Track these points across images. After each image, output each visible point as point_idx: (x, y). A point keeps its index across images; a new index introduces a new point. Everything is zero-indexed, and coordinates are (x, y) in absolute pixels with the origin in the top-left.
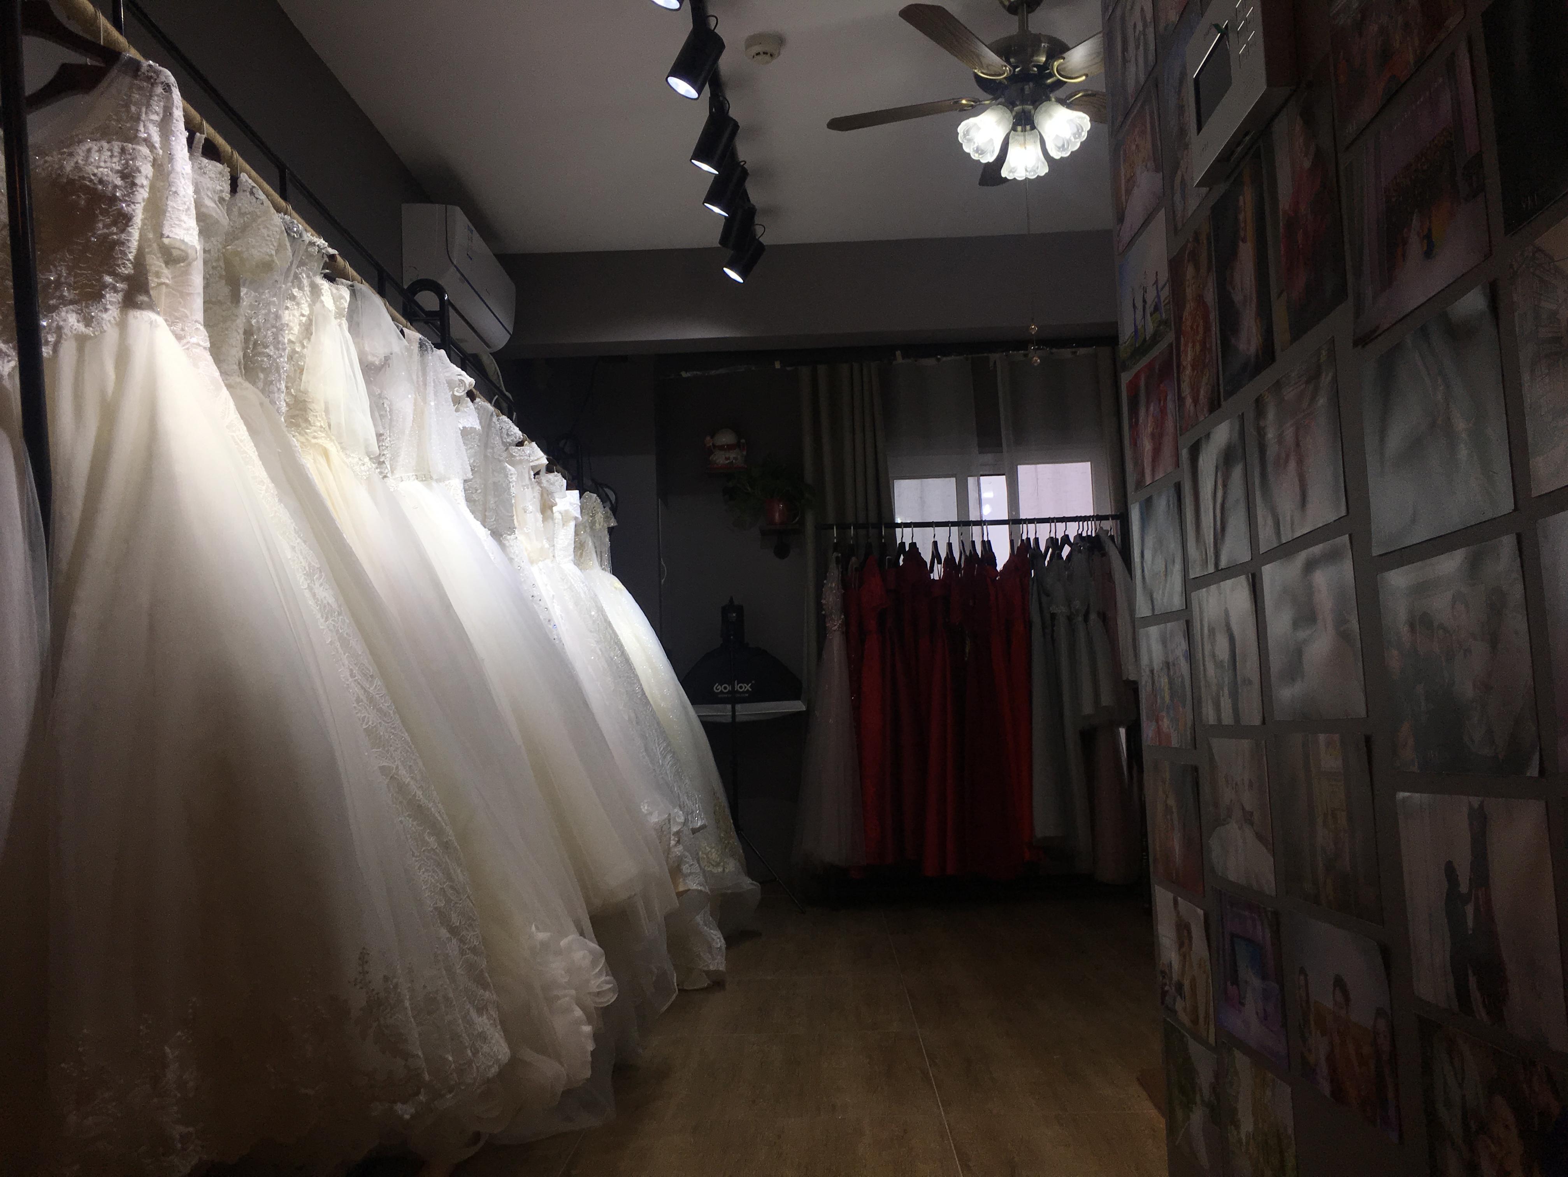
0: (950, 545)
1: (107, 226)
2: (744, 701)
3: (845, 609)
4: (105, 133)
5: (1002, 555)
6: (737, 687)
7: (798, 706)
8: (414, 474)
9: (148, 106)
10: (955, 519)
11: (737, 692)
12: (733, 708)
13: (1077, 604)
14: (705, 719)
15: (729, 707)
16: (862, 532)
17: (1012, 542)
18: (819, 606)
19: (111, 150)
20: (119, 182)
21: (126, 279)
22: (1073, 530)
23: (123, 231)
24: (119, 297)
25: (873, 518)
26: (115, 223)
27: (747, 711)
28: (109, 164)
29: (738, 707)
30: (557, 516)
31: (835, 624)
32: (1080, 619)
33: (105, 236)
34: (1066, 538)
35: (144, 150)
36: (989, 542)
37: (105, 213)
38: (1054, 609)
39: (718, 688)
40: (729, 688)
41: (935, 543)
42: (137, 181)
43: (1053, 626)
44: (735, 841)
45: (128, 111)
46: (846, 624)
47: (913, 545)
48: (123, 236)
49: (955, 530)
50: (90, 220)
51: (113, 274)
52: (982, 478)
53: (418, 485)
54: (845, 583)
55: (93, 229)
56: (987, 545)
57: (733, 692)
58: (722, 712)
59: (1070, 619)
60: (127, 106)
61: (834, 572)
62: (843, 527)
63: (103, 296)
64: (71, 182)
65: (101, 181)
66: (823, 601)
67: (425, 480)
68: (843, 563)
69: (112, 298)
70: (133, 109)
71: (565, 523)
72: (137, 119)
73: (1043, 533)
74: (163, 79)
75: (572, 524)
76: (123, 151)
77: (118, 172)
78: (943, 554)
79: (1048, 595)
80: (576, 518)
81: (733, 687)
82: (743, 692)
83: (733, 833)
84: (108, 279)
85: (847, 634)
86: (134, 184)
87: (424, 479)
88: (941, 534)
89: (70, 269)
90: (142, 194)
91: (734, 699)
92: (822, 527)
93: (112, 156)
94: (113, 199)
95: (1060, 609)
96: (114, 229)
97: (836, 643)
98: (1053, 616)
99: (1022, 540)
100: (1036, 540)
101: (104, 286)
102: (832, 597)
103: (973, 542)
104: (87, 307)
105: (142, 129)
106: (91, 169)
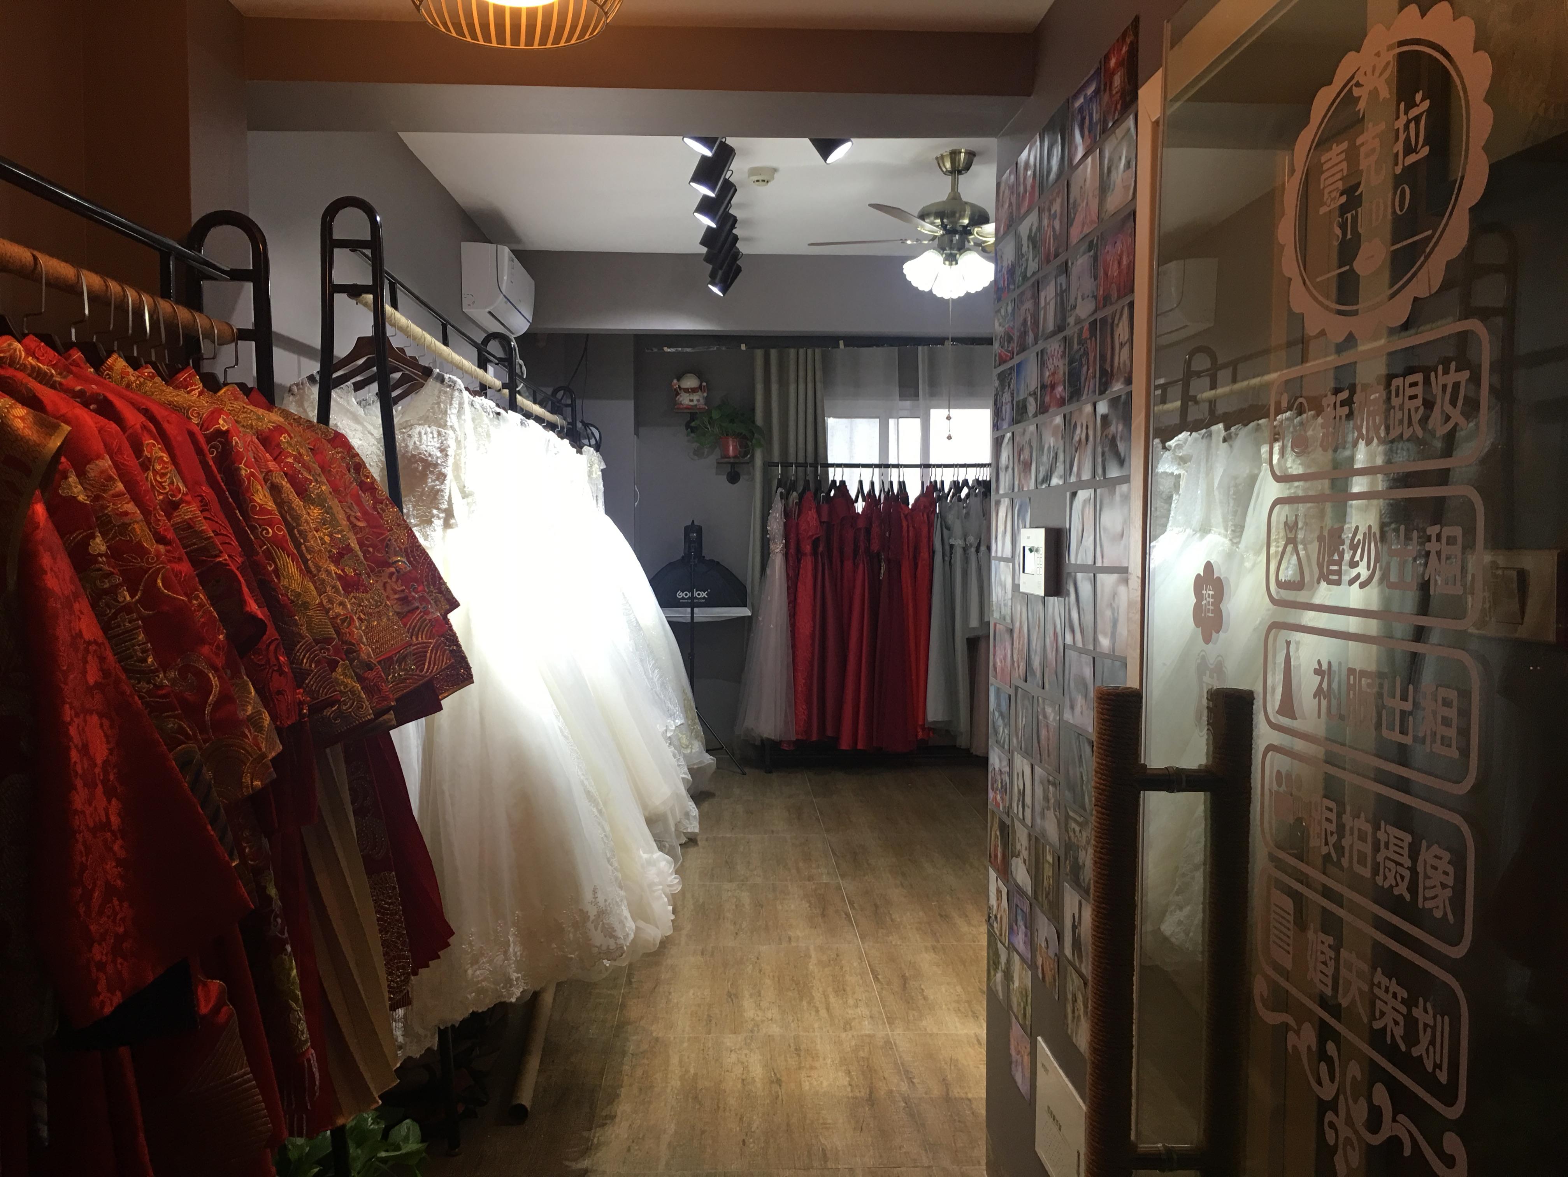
0: (872, 484)
1: (433, 481)
2: (700, 605)
3: (786, 536)
4: (426, 420)
5: (914, 492)
6: (696, 594)
7: (746, 612)
9: (451, 404)
10: (877, 462)
11: (696, 598)
12: (692, 613)
13: (971, 539)
14: (671, 619)
15: (689, 610)
16: (801, 469)
17: (923, 483)
18: (764, 531)
19: (432, 433)
20: (439, 454)
21: (445, 511)
22: (971, 475)
23: (442, 483)
24: (442, 521)
25: (810, 460)
26: (438, 479)
27: (703, 614)
28: (433, 444)
29: (696, 610)
31: (777, 548)
32: (973, 550)
33: (433, 487)
34: (966, 482)
35: (450, 432)
36: (904, 482)
37: (432, 472)
38: (952, 541)
39: (680, 595)
40: (689, 595)
41: (861, 482)
42: (449, 453)
43: (951, 553)
44: (699, 727)
45: (439, 407)
46: (787, 546)
47: (843, 483)
48: (443, 487)
49: (877, 470)
50: (424, 477)
51: (438, 509)
52: (900, 420)
54: (787, 514)
55: (426, 483)
56: (902, 485)
57: (692, 598)
58: (683, 615)
59: (965, 549)
60: (438, 403)
61: (778, 506)
62: (786, 465)
63: (432, 522)
64: (413, 456)
65: (430, 455)
66: (768, 528)
68: (785, 497)
69: (438, 523)
70: (442, 406)
72: (445, 413)
73: (947, 477)
74: (457, 387)
76: (439, 434)
77: (439, 448)
78: (866, 488)
79: (948, 529)
81: (693, 594)
82: (701, 598)
83: (697, 721)
84: (435, 512)
85: (786, 555)
86: (447, 455)
88: (867, 475)
89: (414, 507)
90: (451, 461)
91: (693, 604)
92: (769, 465)
93: (433, 437)
94: (436, 465)
95: (958, 542)
96: (437, 483)
97: (777, 561)
98: (952, 546)
99: (931, 482)
100: (942, 482)
101: (433, 516)
102: (776, 524)
103: (891, 483)
104: (424, 528)
105: (448, 419)
106: (423, 447)
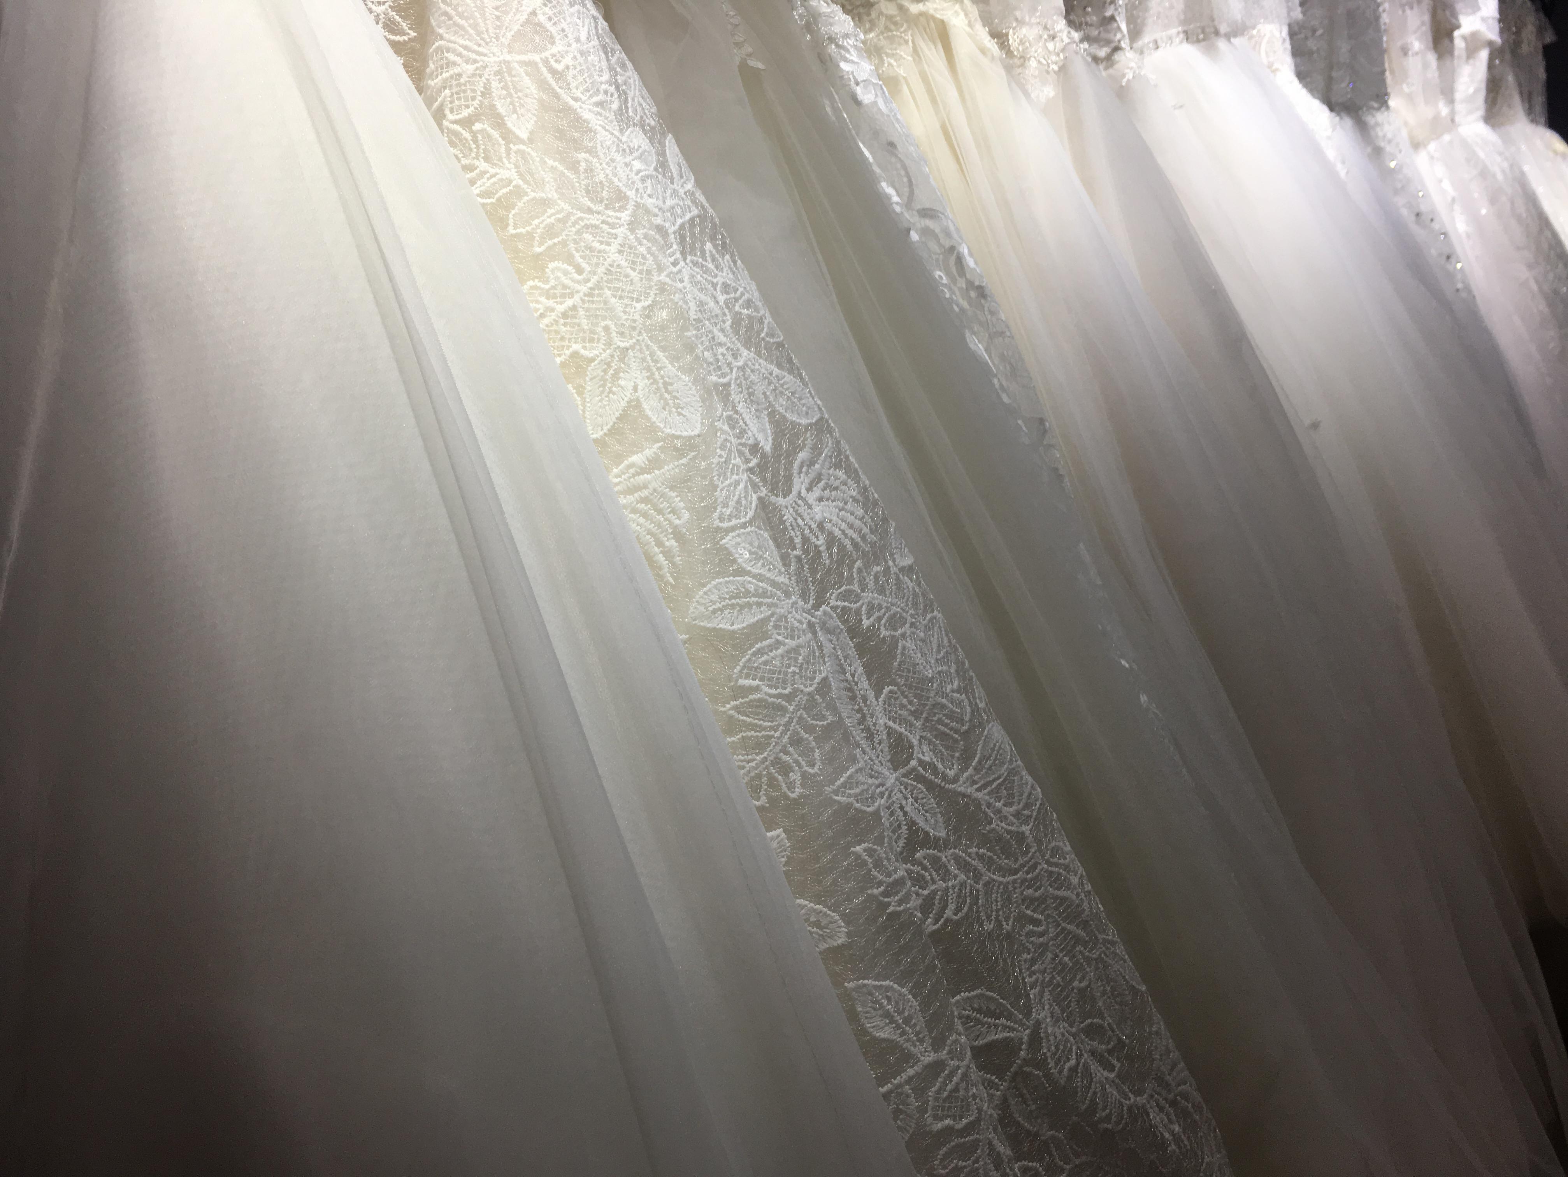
8: (1180, 29)
30: (1459, 43)
53: (1190, 52)
67: (1204, 40)
71: (1471, 53)
75: (1484, 55)
80: (1490, 44)
87: (1201, 36)
